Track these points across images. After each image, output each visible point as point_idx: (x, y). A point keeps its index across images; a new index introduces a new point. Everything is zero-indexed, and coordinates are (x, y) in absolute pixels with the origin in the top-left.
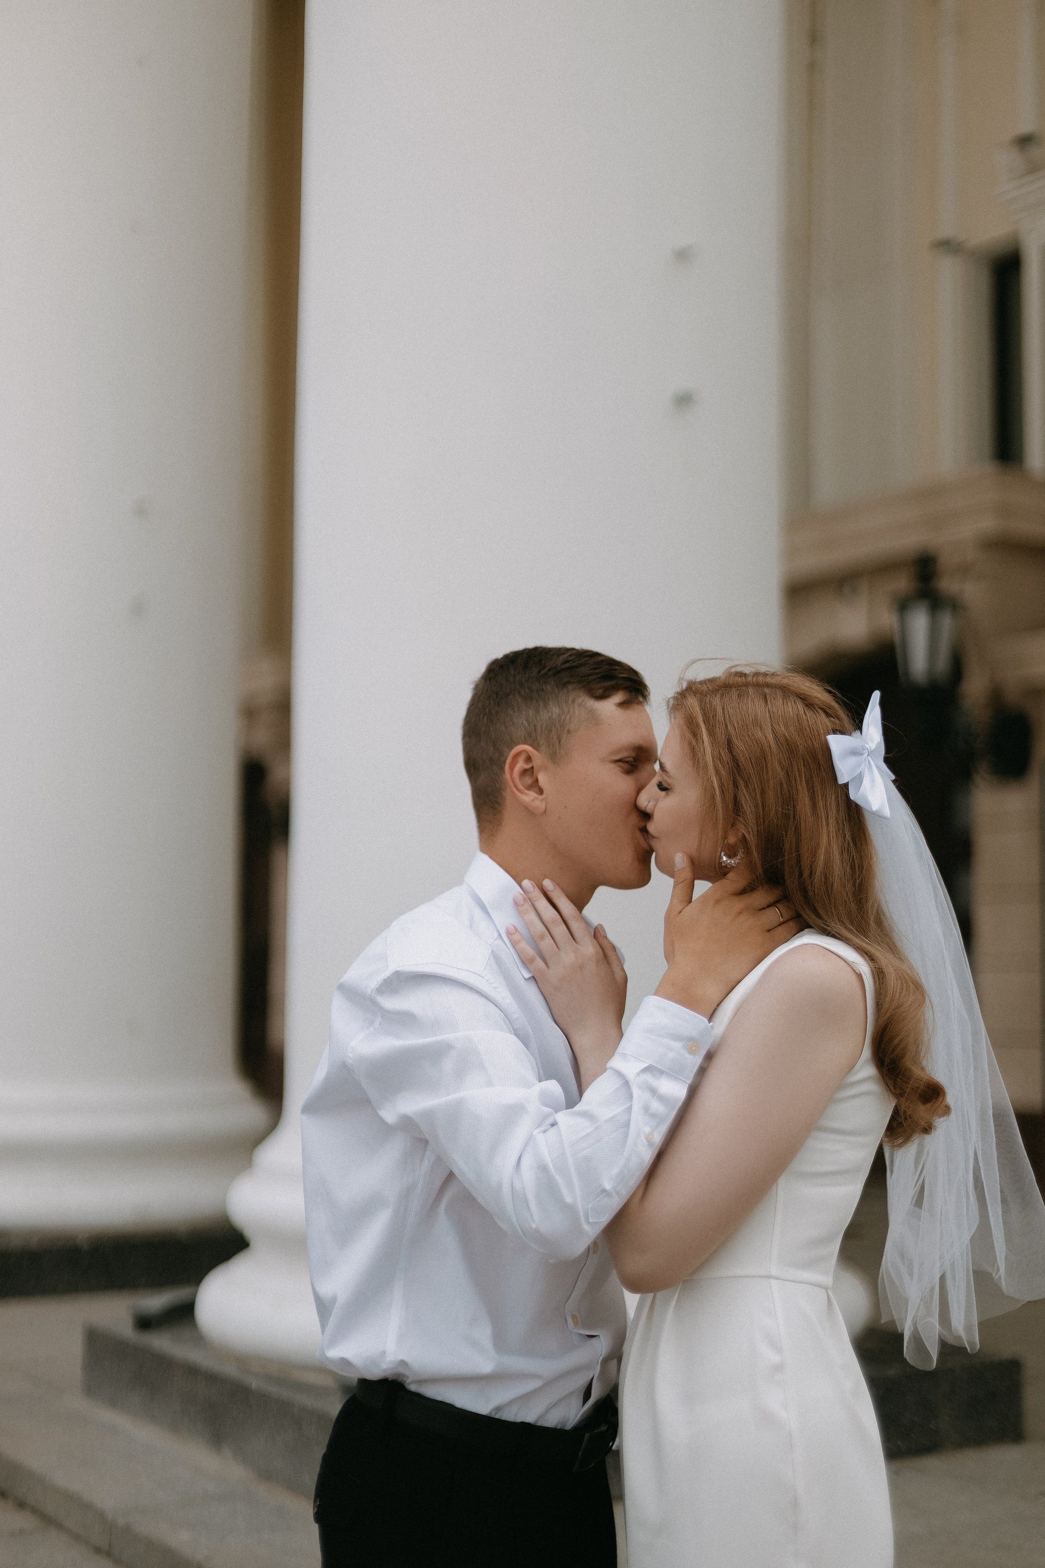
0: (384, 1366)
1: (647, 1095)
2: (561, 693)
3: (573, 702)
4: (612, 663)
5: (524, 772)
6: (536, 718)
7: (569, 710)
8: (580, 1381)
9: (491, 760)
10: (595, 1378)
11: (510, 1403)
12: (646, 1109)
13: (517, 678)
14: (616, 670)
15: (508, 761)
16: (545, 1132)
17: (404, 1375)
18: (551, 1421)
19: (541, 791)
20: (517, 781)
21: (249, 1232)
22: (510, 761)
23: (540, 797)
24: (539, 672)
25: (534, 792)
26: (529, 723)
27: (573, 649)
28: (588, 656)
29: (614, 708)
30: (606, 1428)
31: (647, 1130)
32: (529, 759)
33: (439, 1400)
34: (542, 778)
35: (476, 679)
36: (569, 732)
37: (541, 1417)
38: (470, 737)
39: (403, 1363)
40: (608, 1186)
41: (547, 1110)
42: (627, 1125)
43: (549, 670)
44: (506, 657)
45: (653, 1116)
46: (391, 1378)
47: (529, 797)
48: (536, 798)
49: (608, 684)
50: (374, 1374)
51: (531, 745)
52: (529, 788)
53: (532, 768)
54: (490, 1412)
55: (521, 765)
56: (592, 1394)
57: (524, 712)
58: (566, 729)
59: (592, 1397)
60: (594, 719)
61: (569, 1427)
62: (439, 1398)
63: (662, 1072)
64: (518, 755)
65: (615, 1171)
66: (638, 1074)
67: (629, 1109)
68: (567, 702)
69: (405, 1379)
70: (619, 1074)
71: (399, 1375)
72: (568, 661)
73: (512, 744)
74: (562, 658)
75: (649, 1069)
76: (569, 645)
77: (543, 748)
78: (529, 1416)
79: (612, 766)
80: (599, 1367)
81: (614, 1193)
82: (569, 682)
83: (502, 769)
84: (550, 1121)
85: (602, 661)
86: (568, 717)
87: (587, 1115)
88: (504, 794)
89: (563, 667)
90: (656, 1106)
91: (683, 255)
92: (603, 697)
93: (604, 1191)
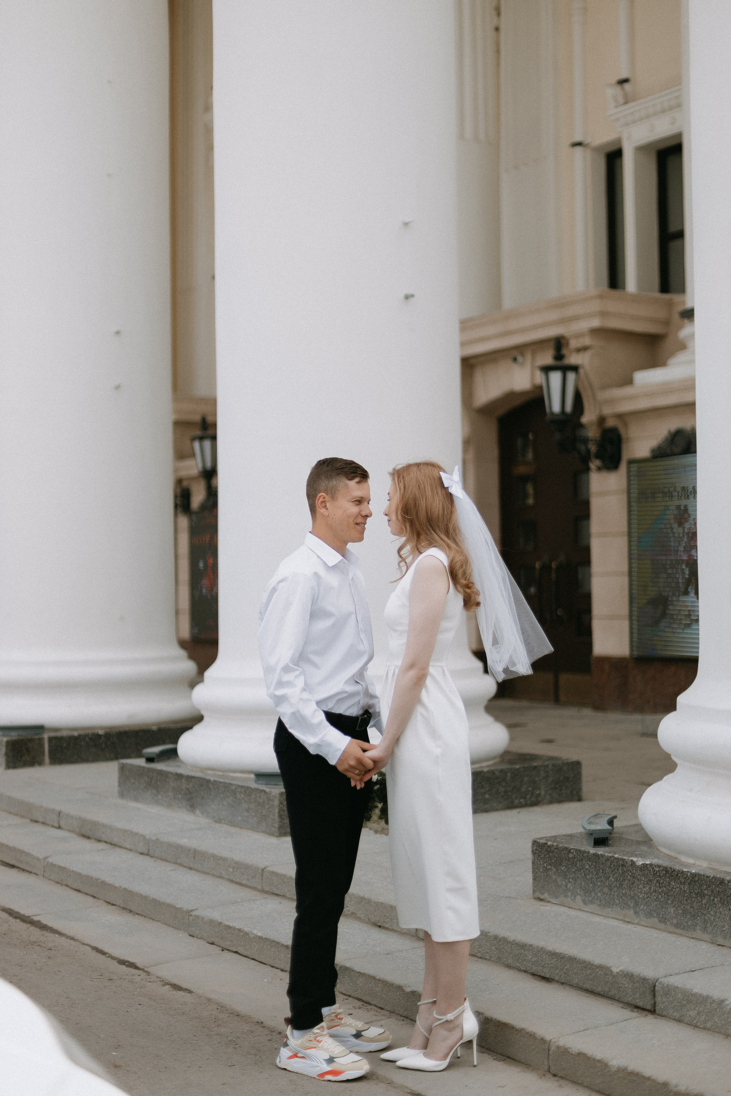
2: (337, 477)
3: (341, 480)
5: (323, 502)
6: (328, 484)
7: (339, 483)
9: (313, 496)
13: (324, 470)
14: (358, 470)
15: (318, 498)
19: (327, 509)
20: (321, 504)
23: (327, 511)
24: (332, 468)
25: (325, 509)
26: (326, 486)
29: (354, 483)
32: (324, 498)
34: (328, 504)
36: (338, 490)
37: (345, 711)
43: (335, 468)
47: (324, 511)
49: (353, 475)
51: (325, 494)
52: (323, 507)
53: (325, 500)
55: (321, 499)
57: (325, 482)
60: (348, 487)
64: (321, 496)
68: (339, 480)
73: (320, 492)
77: (329, 495)
79: (351, 503)
82: (340, 473)
83: (315, 500)
86: (339, 486)
91: (407, 225)
92: (352, 479)
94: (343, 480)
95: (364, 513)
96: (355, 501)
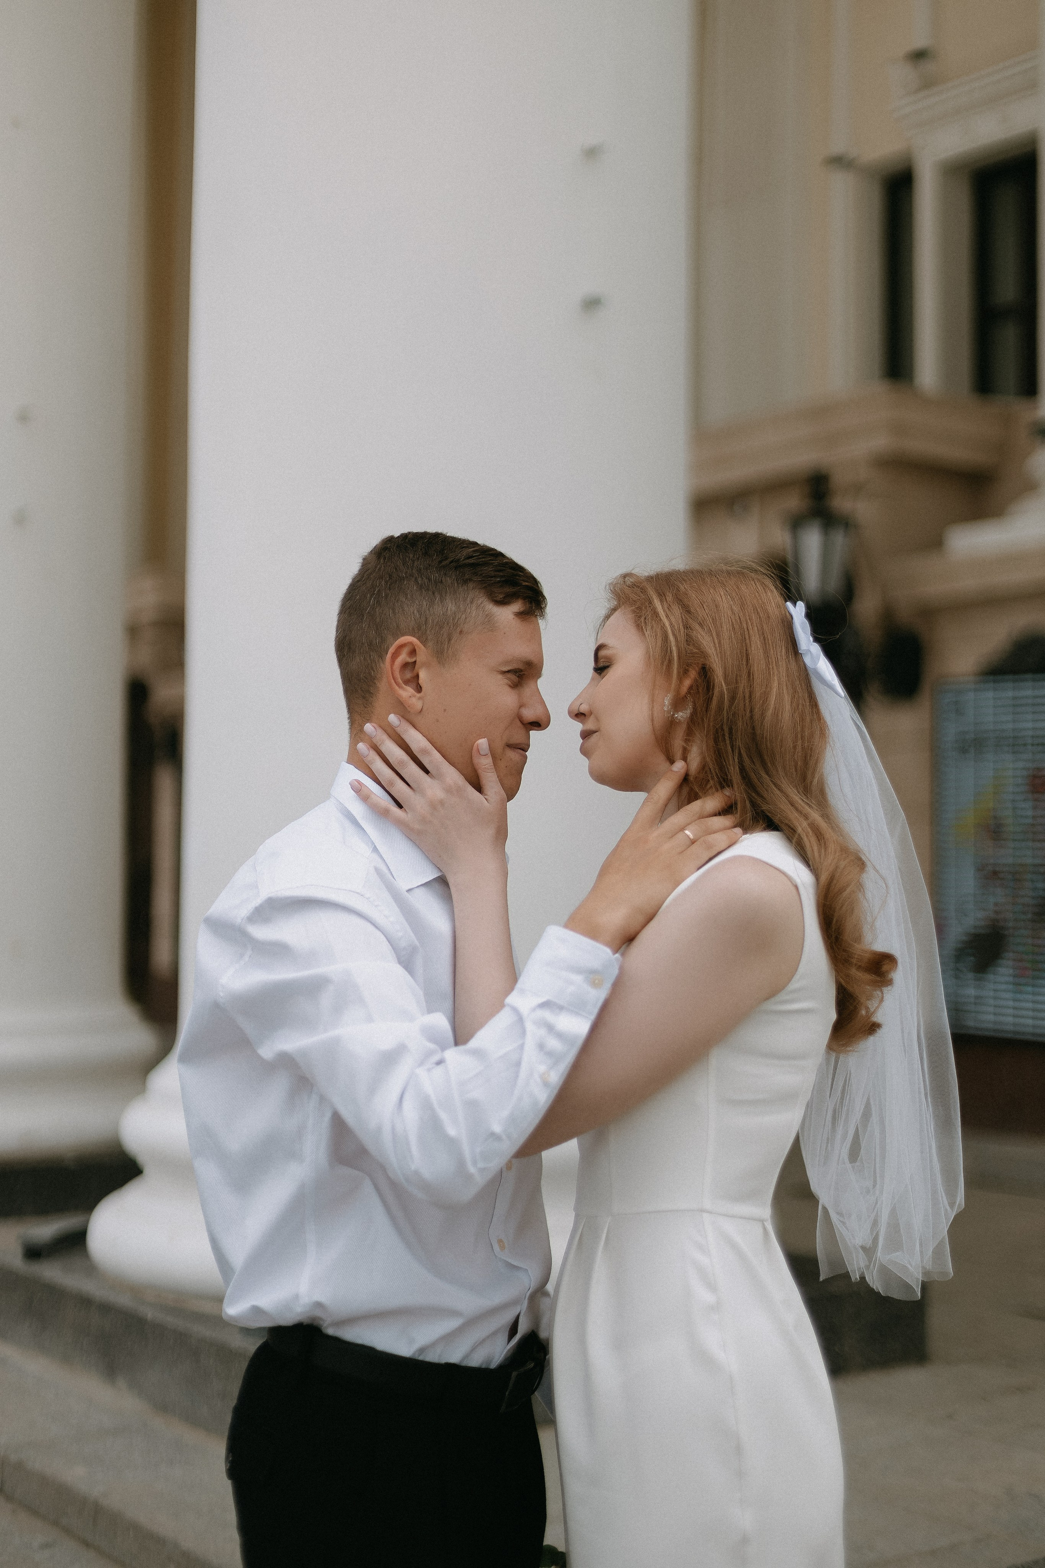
0: (299, 1309)
1: (543, 1032)
2: (461, 589)
3: (472, 602)
4: (517, 569)
5: (405, 665)
6: (429, 609)
7: (466, 609)
8: (507, 1318)
9: (370, 644)
10: (522, 1314)
11: (433, 1345)
12: (541, 1047)
13: (416, 564)
14: (519, 576)
15: (391, 650)
16: (429, 1070)
17: (321, 1319)
18: (476, 1361)
19: (419, 689)
20: (397, 674)
21: (142, 1159)
22: (393, 651)
23: (418, 695)
24: (440, 562)
25: (411, 688)
26: (420, 615)
27: (475, 544)
28: (492, 555)
29: (511, 616)
30: (532, 1365)
31: (542, 1068)
32: (413, 652)
33: (359, 1343)
34: (423, 675)
35: (366, 554)
36: (461, 632)
37: (467, 1356)
38: (350, 614)
39: (319, 1305)
40: (497, 1128)
41: (431, 1046)
42: (518, 1064)
43: (452, 562)
44: (404, 537)
45: (550, 1054)
46: (306, 1321)
47: (407, 693)
48: (414, 696)
49: (509, 589)
50: (288, 1319)
51: (418, 639)
52: (407, 682)
53: (415, 662)
54: (414, 1354)
55: (403, 657)
56: (519, 1331)
57: (417, 602)
58: (459, 630)
59: (518, 1334)
60: (489, 623)
61: (493, 1366)
62: (359, 1341)
63: (561, 1008)
64: (402, 646)
65: (505, 1113)
66: (534, 1010)
67: (522, 1047)
68: (465, 600)
69: (322, 1323)
70: (515, 1010)
71: (314, 1319)
72: (472, 557)
73: (397, 634)
74: (466, 552)
75: (546, 1005)
76: (472, 538)
77: (430, 644)
78: (454, 1356)
79: (500, 676)
80: (526, 1303)
81: (504, 1137)
82: (470, 580)
83: (382, 657)
84: (436, 1058)
85: (506, 563)
86: (464, 616)
87: (478, 1053)
88: (378, 684)
89: (467, 561)
90: (554, 1044)
91: (592, 153)
92: (502, 602)
93: (493, 1134)
94: (480, 602)
95: (529, 714)
96: (508, 672)
